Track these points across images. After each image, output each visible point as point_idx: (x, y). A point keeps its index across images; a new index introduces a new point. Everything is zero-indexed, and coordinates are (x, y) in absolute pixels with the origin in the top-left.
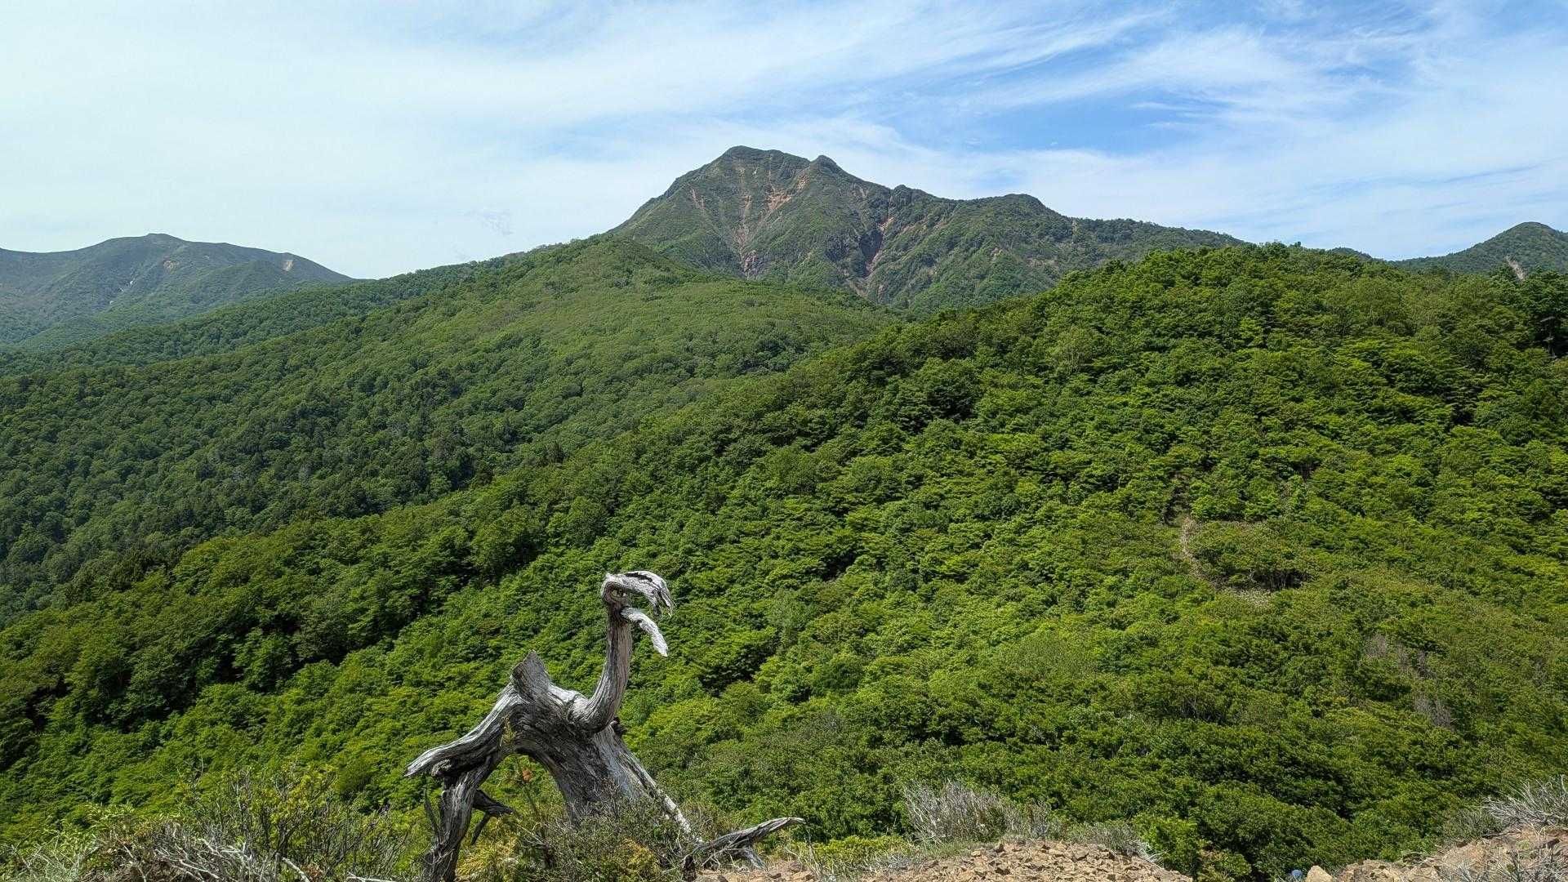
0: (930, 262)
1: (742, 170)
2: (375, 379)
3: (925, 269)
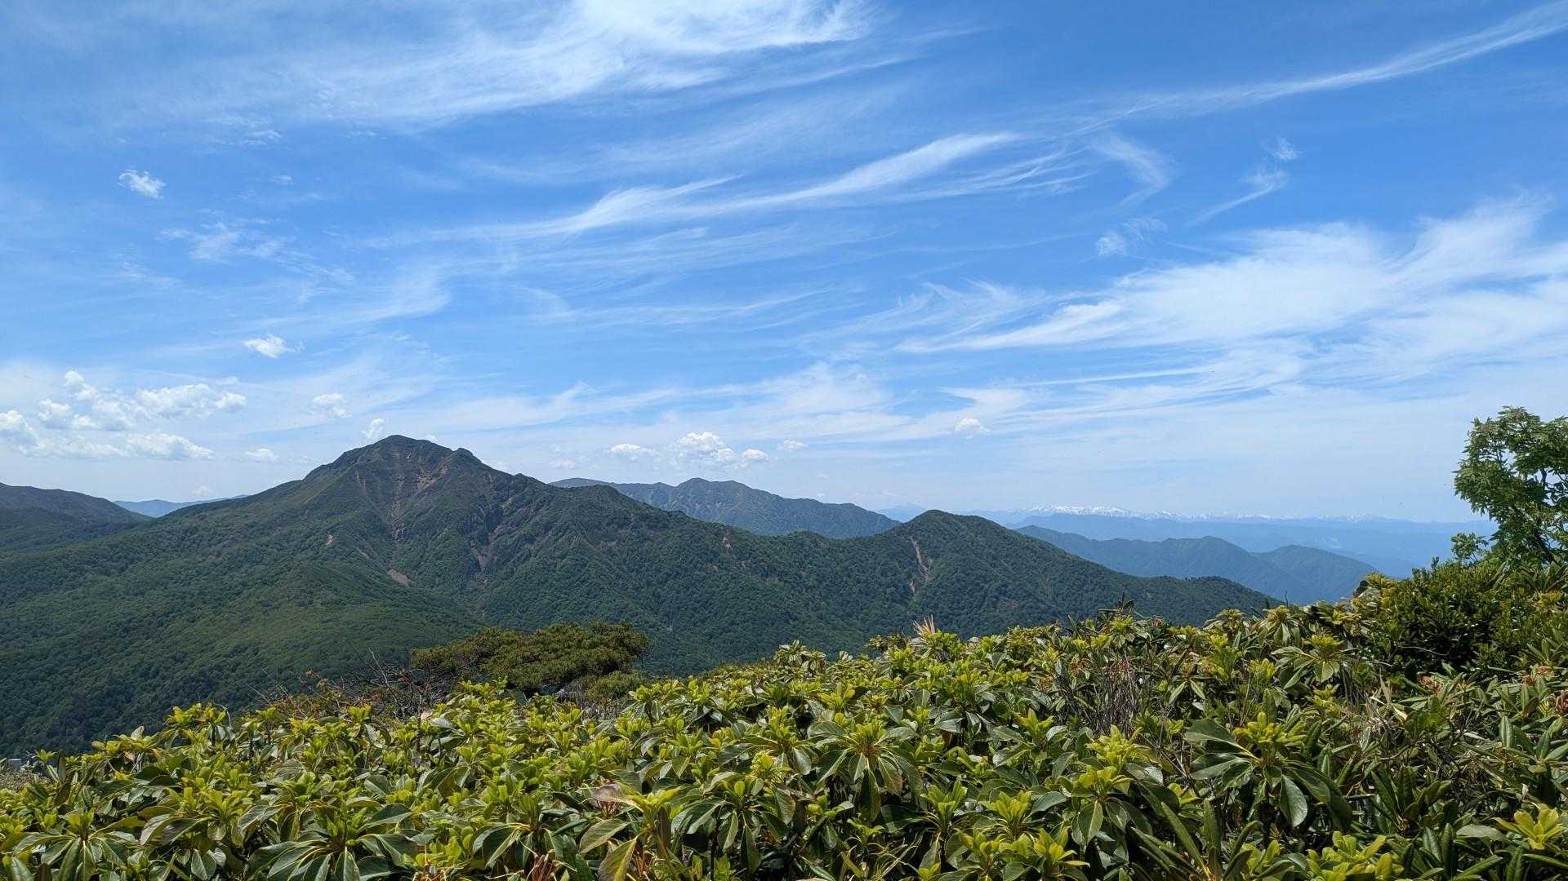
0: (531, 540)
1: (398, 455)
2: (149, 669)
3: (528, 546)
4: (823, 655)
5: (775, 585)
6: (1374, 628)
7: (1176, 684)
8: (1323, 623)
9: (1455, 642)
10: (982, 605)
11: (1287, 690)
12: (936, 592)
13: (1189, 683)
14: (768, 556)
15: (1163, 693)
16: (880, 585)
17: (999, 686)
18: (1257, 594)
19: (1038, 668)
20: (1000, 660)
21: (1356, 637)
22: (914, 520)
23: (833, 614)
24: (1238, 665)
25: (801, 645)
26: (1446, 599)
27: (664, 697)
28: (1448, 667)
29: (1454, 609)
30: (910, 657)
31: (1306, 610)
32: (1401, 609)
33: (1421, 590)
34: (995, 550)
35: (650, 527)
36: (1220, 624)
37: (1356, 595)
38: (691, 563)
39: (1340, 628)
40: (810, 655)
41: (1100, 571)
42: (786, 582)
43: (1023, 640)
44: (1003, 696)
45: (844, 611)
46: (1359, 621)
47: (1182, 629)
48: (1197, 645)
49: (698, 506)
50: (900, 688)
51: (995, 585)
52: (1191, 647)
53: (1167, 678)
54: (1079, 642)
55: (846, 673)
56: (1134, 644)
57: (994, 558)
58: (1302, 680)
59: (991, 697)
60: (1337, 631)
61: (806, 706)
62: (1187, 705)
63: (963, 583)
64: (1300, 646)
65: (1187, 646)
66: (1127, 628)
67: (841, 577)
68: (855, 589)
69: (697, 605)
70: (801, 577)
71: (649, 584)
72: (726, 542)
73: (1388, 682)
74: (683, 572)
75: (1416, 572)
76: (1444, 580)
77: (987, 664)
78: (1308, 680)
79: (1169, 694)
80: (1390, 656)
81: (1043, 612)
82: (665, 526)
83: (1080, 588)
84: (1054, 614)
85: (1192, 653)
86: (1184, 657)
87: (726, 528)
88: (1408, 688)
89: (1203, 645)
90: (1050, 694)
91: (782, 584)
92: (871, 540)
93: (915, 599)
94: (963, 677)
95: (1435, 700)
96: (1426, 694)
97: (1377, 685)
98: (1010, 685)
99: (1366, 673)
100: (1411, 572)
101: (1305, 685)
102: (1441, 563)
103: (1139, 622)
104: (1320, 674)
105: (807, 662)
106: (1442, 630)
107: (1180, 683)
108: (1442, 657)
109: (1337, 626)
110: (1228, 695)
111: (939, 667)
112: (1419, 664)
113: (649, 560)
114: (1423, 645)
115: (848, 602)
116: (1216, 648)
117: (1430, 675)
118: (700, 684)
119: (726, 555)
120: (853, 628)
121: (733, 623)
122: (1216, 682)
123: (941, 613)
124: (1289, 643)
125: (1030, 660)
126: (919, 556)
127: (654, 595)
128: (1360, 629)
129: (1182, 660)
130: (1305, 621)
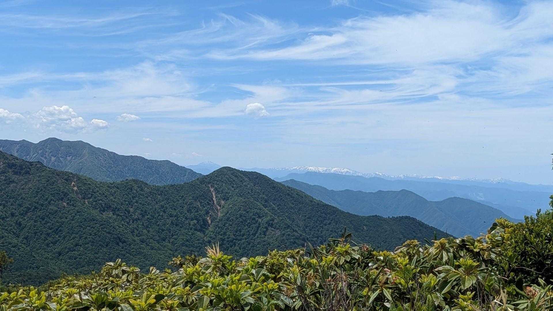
4: (137, 270)
5: (110, 218)
6: (499, 254)
7: (374, 291)
8: (468, 250)
9: (548, 264)
10: (256, 233)
11: (443, 294)
12: (225, 224)
13: (382, 290)
14: (106, 196)
15: (365, 296)
16: (186, 218)
17: (259, 292)
18: (432, 228)
19: (286, 279)
20: (261, 274)
21: (488, 260)
22: (212, 173)
23: (151, 239)
24: (414, 277)
25: (122, 262)
26: (544, 236)
27: (10, 302)
28: (541, 281)
29: (549, 243)
30: (198, 273)
31: (458, 241)
32: (516, 242)
33: (529, 230)
34: (267, 195)
35: (16, 173)
36: (405, 250)
37: (490, 232)
38: (47, 200)
39: (478, 254)
40: (128, 269)
41: (335, 211)
42: (118, 215)
43: (278, 260)
44: (260, 299)
45: (159, 237)
46: (490, 250)
47: (381, 252)
48: (389, 264)
49: (53, 159)
50: (189, 294)
51: (265, 219)
52: (386, 265)
53: (368, 286)
54: (314, 261)
55: (154, 283)
56: (350, 262)
57: (266, 201)
58: (453, 288)
59: (251, 300)
60: (476, 256)
61: (120, 308)
62: (380, 305)
63: (244, 218)
64: (453, 265)
65: (383, 264)
66: (346, 252)
67: (158, 213)
68: (169, 221)
69: (50, 231)
70: (129, 212)
71: (13, 215)
72: (74, 186)
73: (505, 290)
74: (40, 207)
75: (526, 218)
76: (543, 224)
77: (251, 277)
78: (456, 288)
79: (369, 297)
80: (507, 273)
81: (297, 238)
82: (27, 173)
83: (322, 222)
84: (304, 240)
85: (386, 269)
86: (380, 272)
87: (74, 175)
88: (518, 294)
89: (393, 264)
90: (292, 298)
91: (115, 217)
92: (181, 187)
93: (210, 229)
94: (233, 287)
95: (533, 304)
96: (528, 298)
97: (498, 293)
98: (266, 292)
99: (492, 284)
100: (524, 218)
101: (455, 291)
102: (542, 212)
103: (354, 248)
104: (464, 284)
105: (126, 275)
106: (541, 256)
107: (376, 290)
108: (539, 274)
109: (476, 252)
110: (407, 298)
111: (218, 280)
112: (525, 278)
113: (14, 198)
114: (528, 266)
115: (163, 230)
116: (401, 266)
117: (531, 286)
118: (39, 293)
119: (74, 195)
120: (166, 249)
121: (77, 245)
122: (400, 289)
123: (228, 238)
124: (447, 263)
125: (281, 274)
126: (214, 199)
127: (16, 223)
128: (490, 255)
129: (379, 274)
130: (457, 249)
